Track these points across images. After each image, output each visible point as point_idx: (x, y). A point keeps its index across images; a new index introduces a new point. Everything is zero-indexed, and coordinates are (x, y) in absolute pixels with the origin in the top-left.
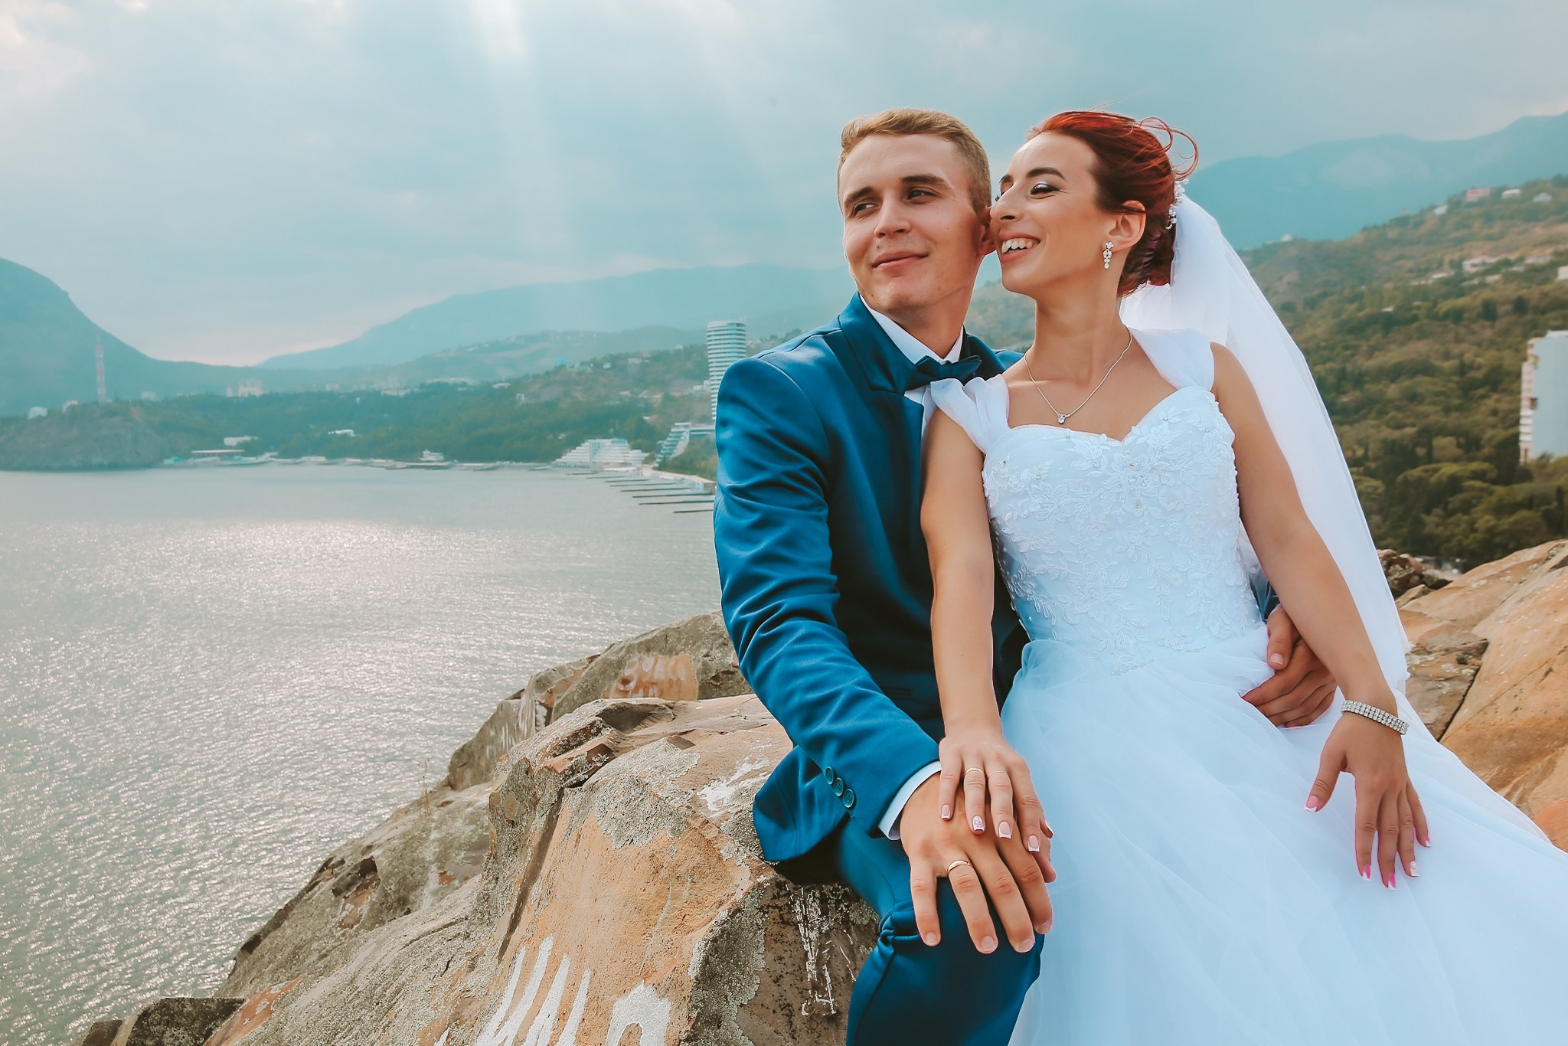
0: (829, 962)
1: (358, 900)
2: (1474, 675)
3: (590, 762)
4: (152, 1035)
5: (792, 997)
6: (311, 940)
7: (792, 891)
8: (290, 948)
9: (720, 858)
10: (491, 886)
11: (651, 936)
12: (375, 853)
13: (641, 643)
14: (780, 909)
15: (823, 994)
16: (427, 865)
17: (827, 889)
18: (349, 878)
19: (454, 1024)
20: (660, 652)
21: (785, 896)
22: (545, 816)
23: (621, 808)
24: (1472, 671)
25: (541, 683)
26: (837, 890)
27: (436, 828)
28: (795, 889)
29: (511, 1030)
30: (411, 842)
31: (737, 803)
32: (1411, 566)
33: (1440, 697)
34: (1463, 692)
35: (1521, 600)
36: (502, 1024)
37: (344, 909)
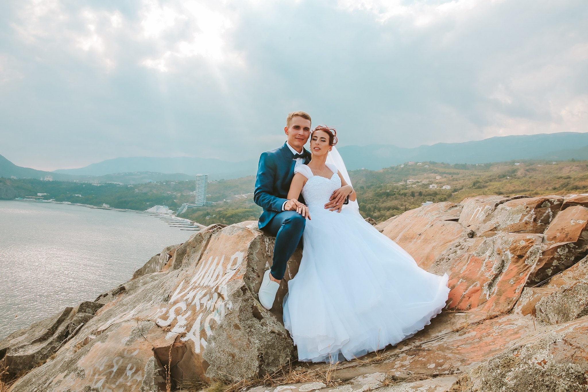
0: (270, 248)
4: (83, 309)
5: (264, 252)
7: (264, 237)
9: (252, 233)
11: (238, 246)
12: (124, 286)
14: (262, 239)
15: (269, 253)
18: (116, 291)
19: (186, 278)
22: (206, 241)
25: (168, 249)
29: (203, 272)
37: (115, 298)
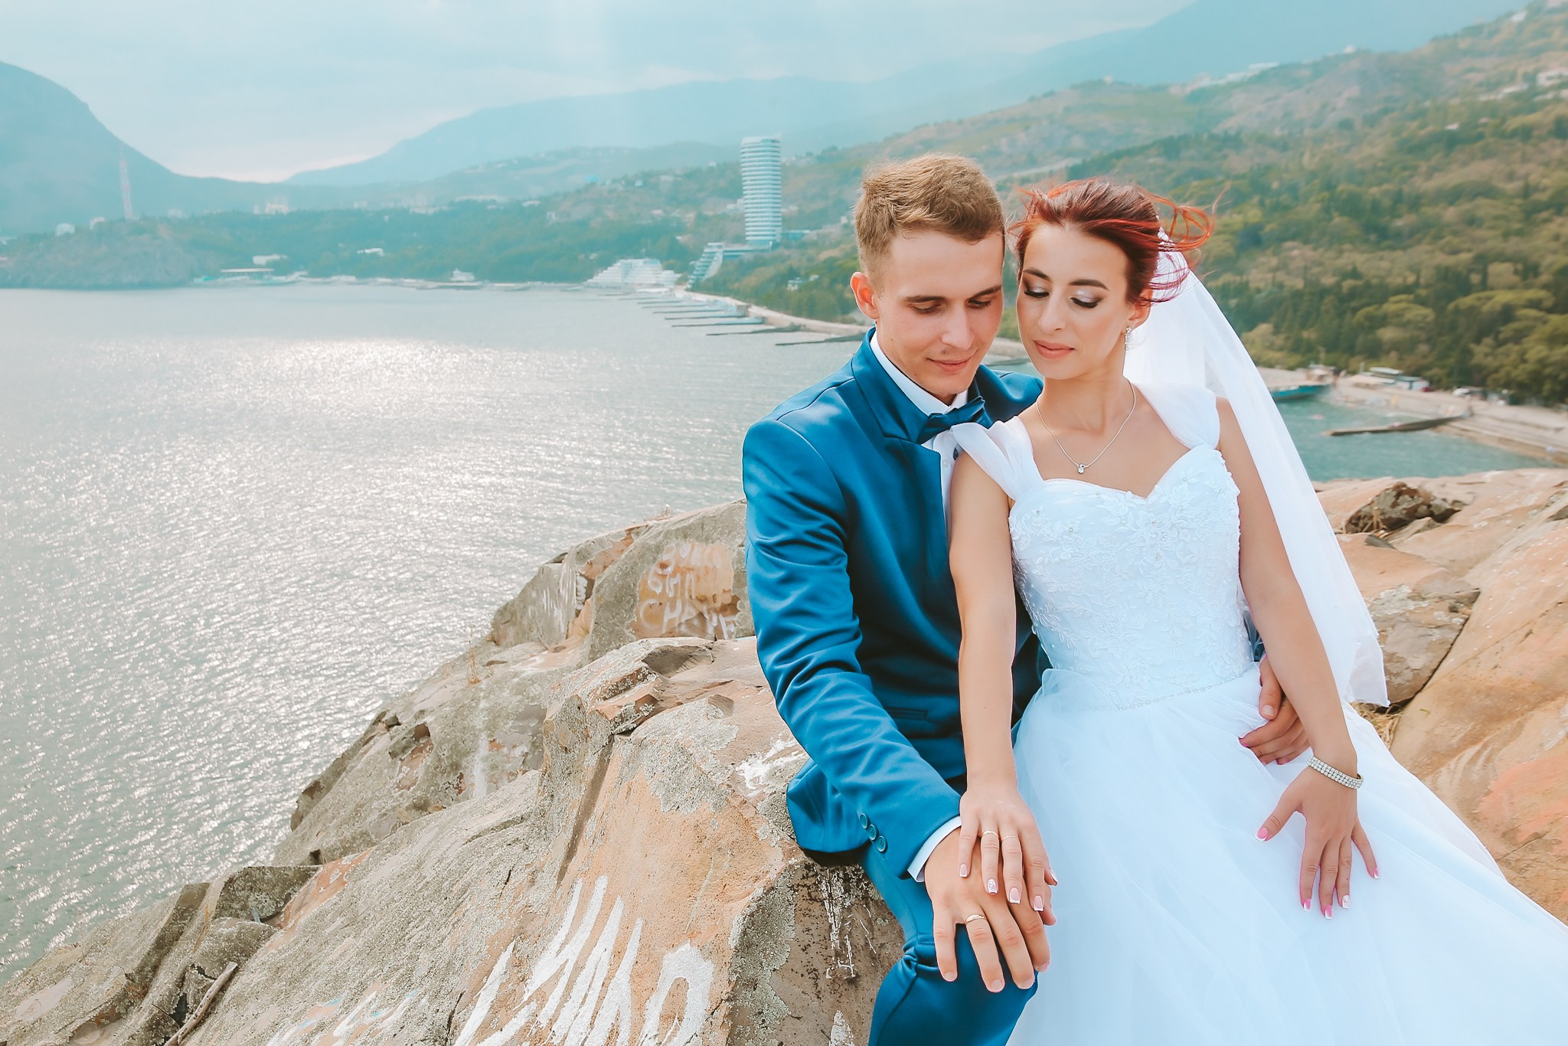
0: (850, 933)
1: (414, 763)
2: (1464, 625)
3: (638, 711)
4: (236, 899)
5: (818, 963)
6: (371, 799)
7: (819, 872)
8: (352, 806)
9: (756, 837)
10: (547, 803)
11: (696, 899)
12: (428, 719)
13: (678, 529)
14: (809, 888)
15: (844, 960)
16: (477, 733)
17: (849, 870)
18: (404, 742)
19: (519, 938)
20: (697, 538)
21: (813, 876)
22: (596, 755)
23: (668, 772)
24: (1462, 621)
25: (582, 555)
26: (859, 870)
27: (485, 697)
28: (821, 870)
29: (572, 953)
30: (462, 710)
31: (772, 784)
32: (1419, 496)
33: (1429, 644)
34: (1451, 641)
35: (1516, 550)
36: (563, 945)
37: (400, 771)
